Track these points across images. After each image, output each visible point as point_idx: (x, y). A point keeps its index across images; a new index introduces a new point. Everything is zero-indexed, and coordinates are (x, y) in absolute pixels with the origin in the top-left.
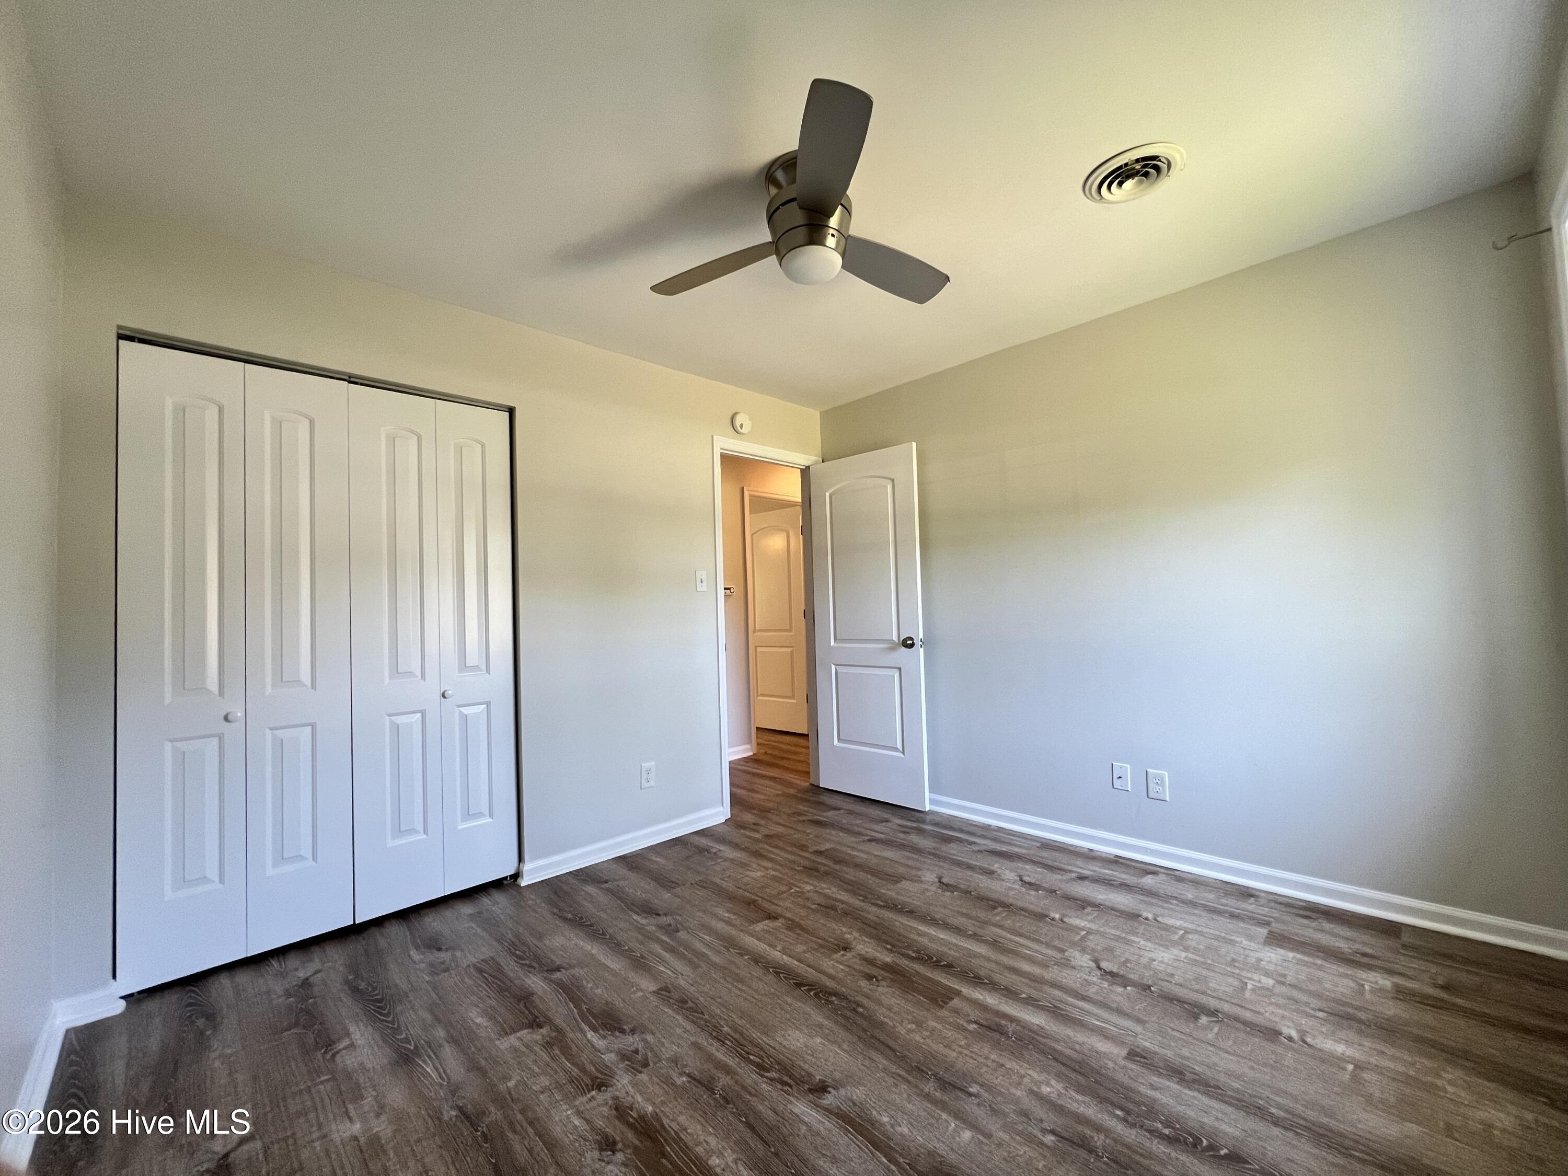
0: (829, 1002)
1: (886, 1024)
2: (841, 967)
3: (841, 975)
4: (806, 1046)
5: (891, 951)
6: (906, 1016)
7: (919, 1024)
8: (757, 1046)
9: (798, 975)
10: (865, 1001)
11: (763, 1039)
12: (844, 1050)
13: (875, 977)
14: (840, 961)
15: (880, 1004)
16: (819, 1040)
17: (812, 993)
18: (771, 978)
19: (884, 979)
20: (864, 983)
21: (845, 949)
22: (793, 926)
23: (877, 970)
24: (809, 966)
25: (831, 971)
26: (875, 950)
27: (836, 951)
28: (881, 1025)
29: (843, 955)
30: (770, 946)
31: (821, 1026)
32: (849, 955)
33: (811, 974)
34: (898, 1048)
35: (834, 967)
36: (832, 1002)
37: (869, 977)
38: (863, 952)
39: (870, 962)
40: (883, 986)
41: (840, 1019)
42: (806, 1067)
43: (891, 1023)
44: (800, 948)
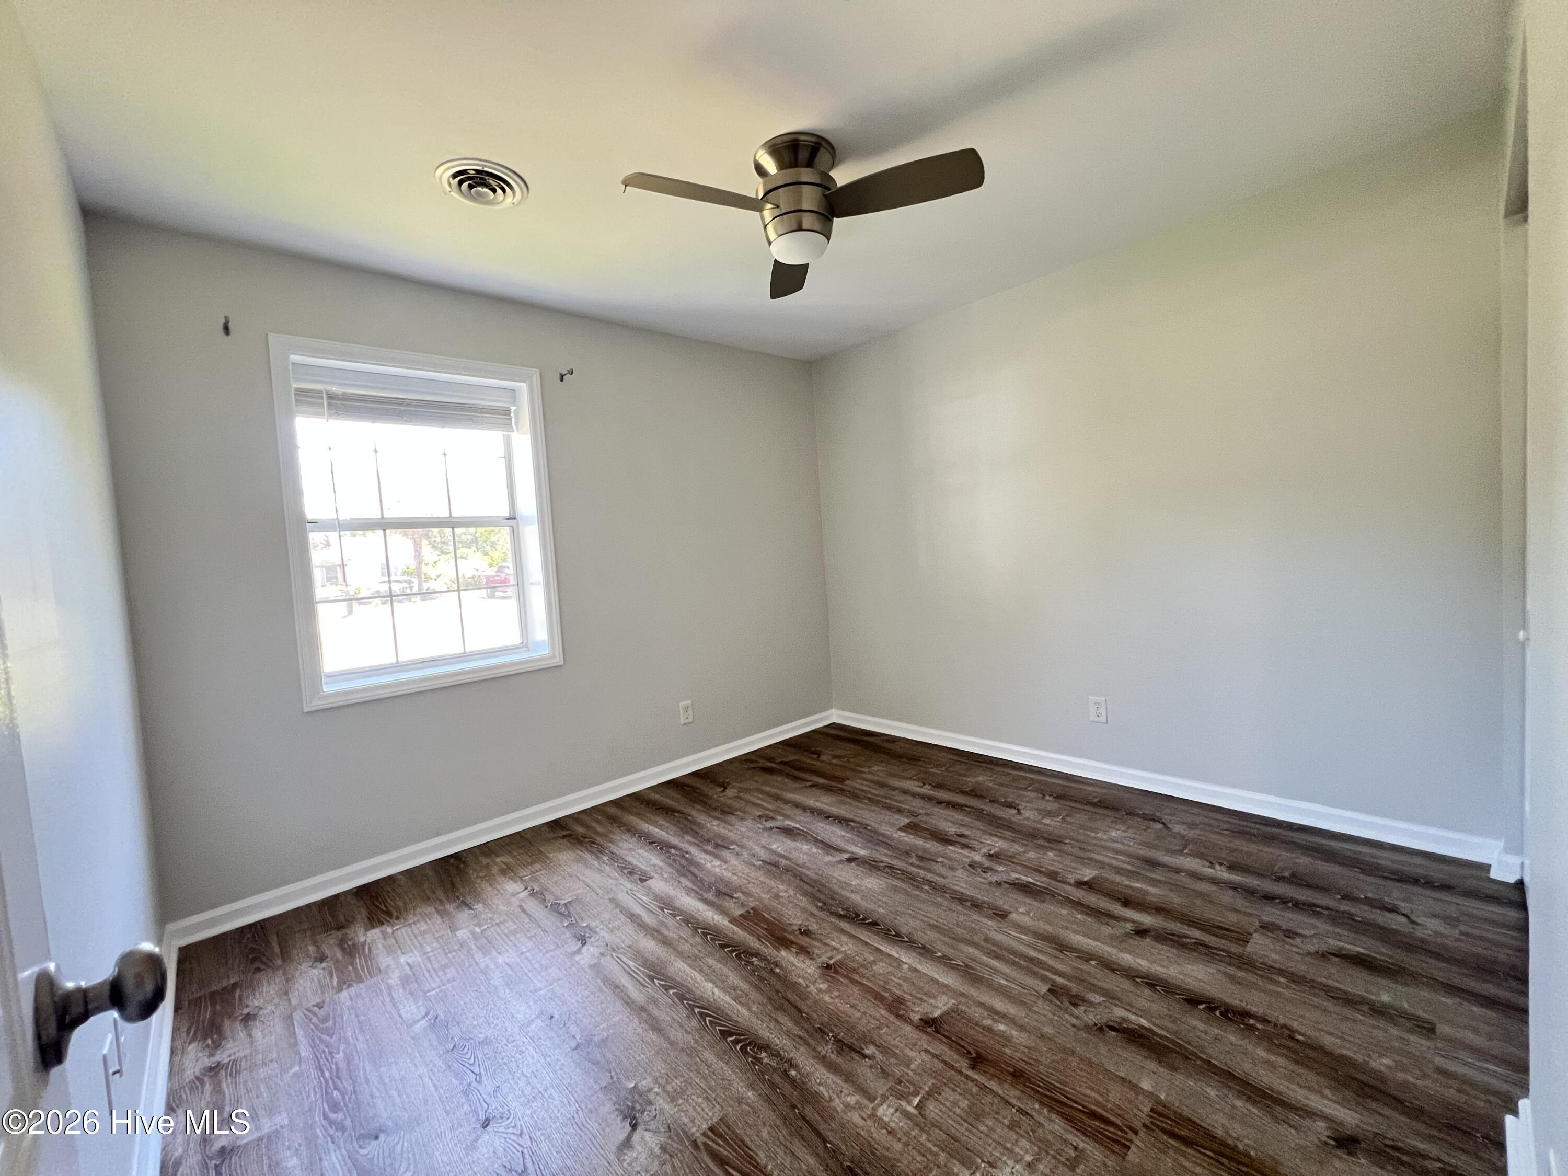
0: (847, 909)
1: (800, 895)
2: (834, 944)
3: (835, 934)
4: (861, 878)
5: (776, 964)
6: (785, 901)
7: (777, 896)
8: (898, 878)
9: (877, 933)
10: (815, 911)
11: (896, 882)
12: (835, 878)
13: (801, 933)
14: (835, 952)
15: (804, 910)
16: (854, 883)
17: (862, 916)
18: (904, 930)
19: (793, 932)
20: (814, 927)
21: (828, 967)
22: (896, 1006)
23: (797, 941)
24: (867, 943)
25: (844, 938)
26: (794, 965)
27: (840, 964)
28: (805, 894)
29: (830, 958)
30: (916, 970)
31: (852, 892)
32: (824, 959)
33: (863, 934)
34: (798, 881)
35: (841, 943)
36: (843, 909)
37: (807, 933)
38: (808, 962)
39: (804, 951)
40: (796, 924)
41: (837, 897)
42: (861, 869)
43: (798, 895)
44: (880, 968)
